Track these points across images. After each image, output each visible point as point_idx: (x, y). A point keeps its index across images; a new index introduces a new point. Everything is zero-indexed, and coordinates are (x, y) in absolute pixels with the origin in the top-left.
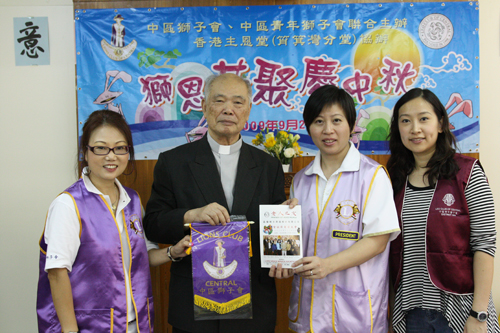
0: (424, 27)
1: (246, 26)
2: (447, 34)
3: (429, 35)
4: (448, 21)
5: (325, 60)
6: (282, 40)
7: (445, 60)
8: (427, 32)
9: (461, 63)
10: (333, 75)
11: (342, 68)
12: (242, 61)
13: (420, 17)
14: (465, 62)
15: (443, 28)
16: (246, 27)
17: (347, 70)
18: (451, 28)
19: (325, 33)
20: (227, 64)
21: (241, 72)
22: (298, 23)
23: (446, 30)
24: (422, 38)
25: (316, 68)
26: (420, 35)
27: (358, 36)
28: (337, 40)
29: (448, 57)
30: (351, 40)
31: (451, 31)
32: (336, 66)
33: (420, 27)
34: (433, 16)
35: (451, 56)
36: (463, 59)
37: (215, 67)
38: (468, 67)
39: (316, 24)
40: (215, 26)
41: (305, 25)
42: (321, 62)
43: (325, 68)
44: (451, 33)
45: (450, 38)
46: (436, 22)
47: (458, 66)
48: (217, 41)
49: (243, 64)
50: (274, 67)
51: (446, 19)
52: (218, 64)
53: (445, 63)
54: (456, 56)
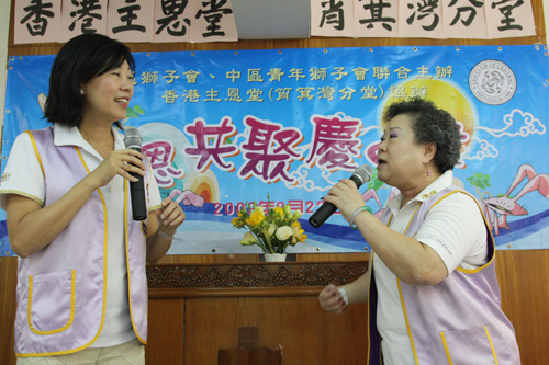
0: (476, 78)
1: (233, 75)
2: (508, 86)
3: (483, 87)
4: (508, 70)
5: (341, 119)
6: (282, 93)
7: (508, 119)
8: (480, 83)
9: (530, 124)
10: (353, 139)
11: (366, 130)
12: (226, 121)
13: (471, 65)
14: (535, 123)
15: (502, 78)
16: (233, 77)
17: (372, 132)
18: (513, 78)
19: (341, 83)
20: (205, 125)
21: (224, 135)
22: (305, 71)
23: (506, 81)
24: (475, 91)
25: (329, 130)
26: (472, 87)
27: (386, 88)
28: (358, 94)
29: (511, 115)
30: (377, 93)
31: (514, 81)
32: (357, 127)
33: (471, 78)
34: (488, 63)
35: (514, 114)
36: (533, 120)
37: (189, 129)
38: (541, 129)
39: (328, 72)
40: (191, 76)
41: (314, 74)
42: (336, 121)
43: (342, 130)
44: (513, 85)
45: (512, 91)
46: (492, 70)
47: (527, 128)
48: (193, 95)
49: (229, 125)
50: (271, 129)
51: (505, 67)
52: (194, 124)
53: (509, 124)
54: (523, 115)
